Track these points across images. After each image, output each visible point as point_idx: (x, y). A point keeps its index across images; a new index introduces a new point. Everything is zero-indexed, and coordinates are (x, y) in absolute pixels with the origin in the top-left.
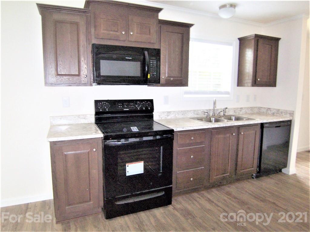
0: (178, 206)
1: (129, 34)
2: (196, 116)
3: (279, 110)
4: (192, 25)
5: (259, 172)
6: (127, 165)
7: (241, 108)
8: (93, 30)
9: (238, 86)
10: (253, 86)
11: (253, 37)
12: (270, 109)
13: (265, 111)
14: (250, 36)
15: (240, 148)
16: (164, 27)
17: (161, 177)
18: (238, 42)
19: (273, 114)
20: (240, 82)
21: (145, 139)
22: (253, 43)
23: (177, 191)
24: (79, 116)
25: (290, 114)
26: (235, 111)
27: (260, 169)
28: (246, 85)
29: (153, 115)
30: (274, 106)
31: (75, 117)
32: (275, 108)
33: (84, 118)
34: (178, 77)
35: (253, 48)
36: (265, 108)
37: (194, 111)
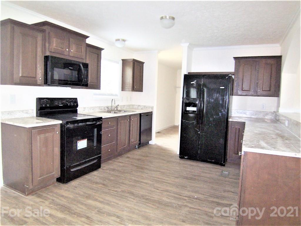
0: (105, 168)
1: (70, 51)
2: (100, 111)
3: (145, 106)
4: (103, 49)
5: (140, 144)
6: (78, 142)
7: (124, 105)
8: (47, 45)
9: (122, 91)
10: (132, 91)
11: (132, 61)
12: (139, 105)
13: (137, 107)
14: (130, 59)
15: (131, 128)
16: (88, 49)
17: (96, 149)
18: (121, 62)
19: (142, 109)
20: (123, 89)
21: (88, 123)
22: (132, 64)
23: (103, 159)
24: (23, 111)
25: (151, 108)
26: (121, 107)
27: (140, 142)
28: (126, 90)
29: (77, 109)
30: (142, 104)
31: (20, 112)
32: (143, 105)
33: (27, 113)
34: (95, 83)
35: (132, 67)
36: (136, 105)
37: (99, 107)
